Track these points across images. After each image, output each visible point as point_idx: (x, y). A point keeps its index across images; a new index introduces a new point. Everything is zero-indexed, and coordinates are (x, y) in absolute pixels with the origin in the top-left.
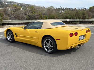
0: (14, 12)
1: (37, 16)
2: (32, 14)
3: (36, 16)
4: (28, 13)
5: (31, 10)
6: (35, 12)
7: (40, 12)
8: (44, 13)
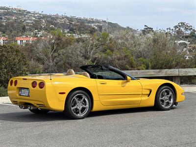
0: (55, 52)
1: (119, 59)
2: (103, 55)
3: (117, 61)
4: (94, 54)
5: (102, 45)
6: (112, 51)
7: (128, 49)
8: (140, 52)
